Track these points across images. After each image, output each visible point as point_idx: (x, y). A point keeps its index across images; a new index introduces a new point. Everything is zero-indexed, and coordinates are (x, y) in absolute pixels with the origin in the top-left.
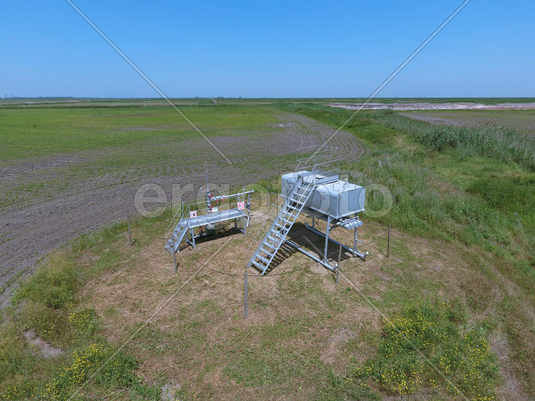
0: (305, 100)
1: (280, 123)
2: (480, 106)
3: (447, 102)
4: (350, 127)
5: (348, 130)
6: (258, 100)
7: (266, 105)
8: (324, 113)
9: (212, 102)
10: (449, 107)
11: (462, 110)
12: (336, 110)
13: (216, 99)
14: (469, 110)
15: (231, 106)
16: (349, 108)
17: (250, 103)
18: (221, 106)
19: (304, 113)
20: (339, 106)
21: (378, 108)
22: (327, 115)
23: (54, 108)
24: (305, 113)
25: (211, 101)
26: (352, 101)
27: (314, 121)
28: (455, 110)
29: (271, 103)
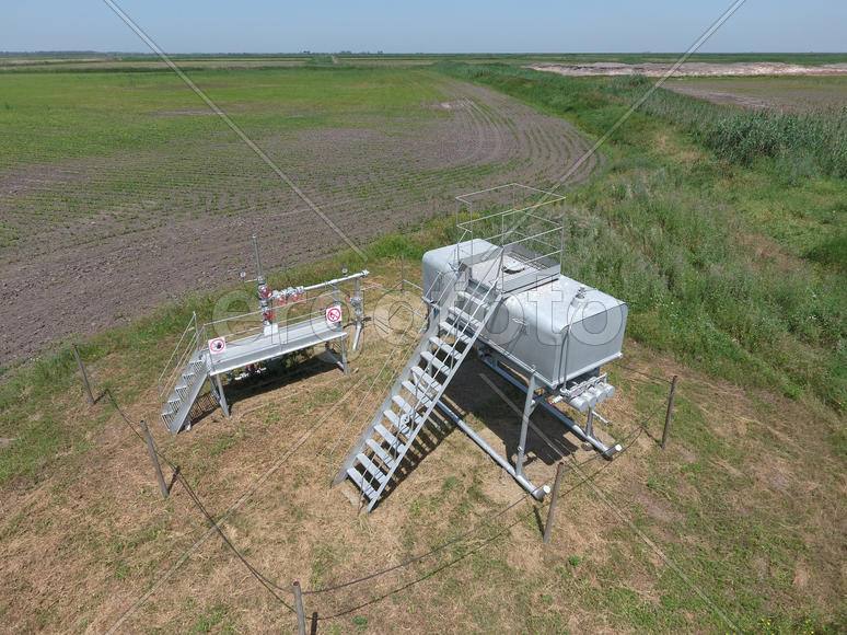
0: (490, 56)
1: (445, 101)
2: (794, 70)
3: (735, 61)
4: (570, 109)
5: (565, 116)
6: (410, 57)
7: (421, 67)
8: (523, 81)
9: (330, 61)
10: (741, 70)
11: (764, 76)
12: (545, 76)
13: (336, 55)
14: (776, 77)
15: (361, 69)
16: (565, 72)
17: (396, 63)
18: (343, 69)
19: (486, 83)
20: (550, 69)
21: (617, 73)
22: (529, 86)
23: (57, 71)
24: (488, 83)
25: (327, 58)
26: (571, 59)
27: (504, 97)
28: (751, 76)
29: (430, 63)
